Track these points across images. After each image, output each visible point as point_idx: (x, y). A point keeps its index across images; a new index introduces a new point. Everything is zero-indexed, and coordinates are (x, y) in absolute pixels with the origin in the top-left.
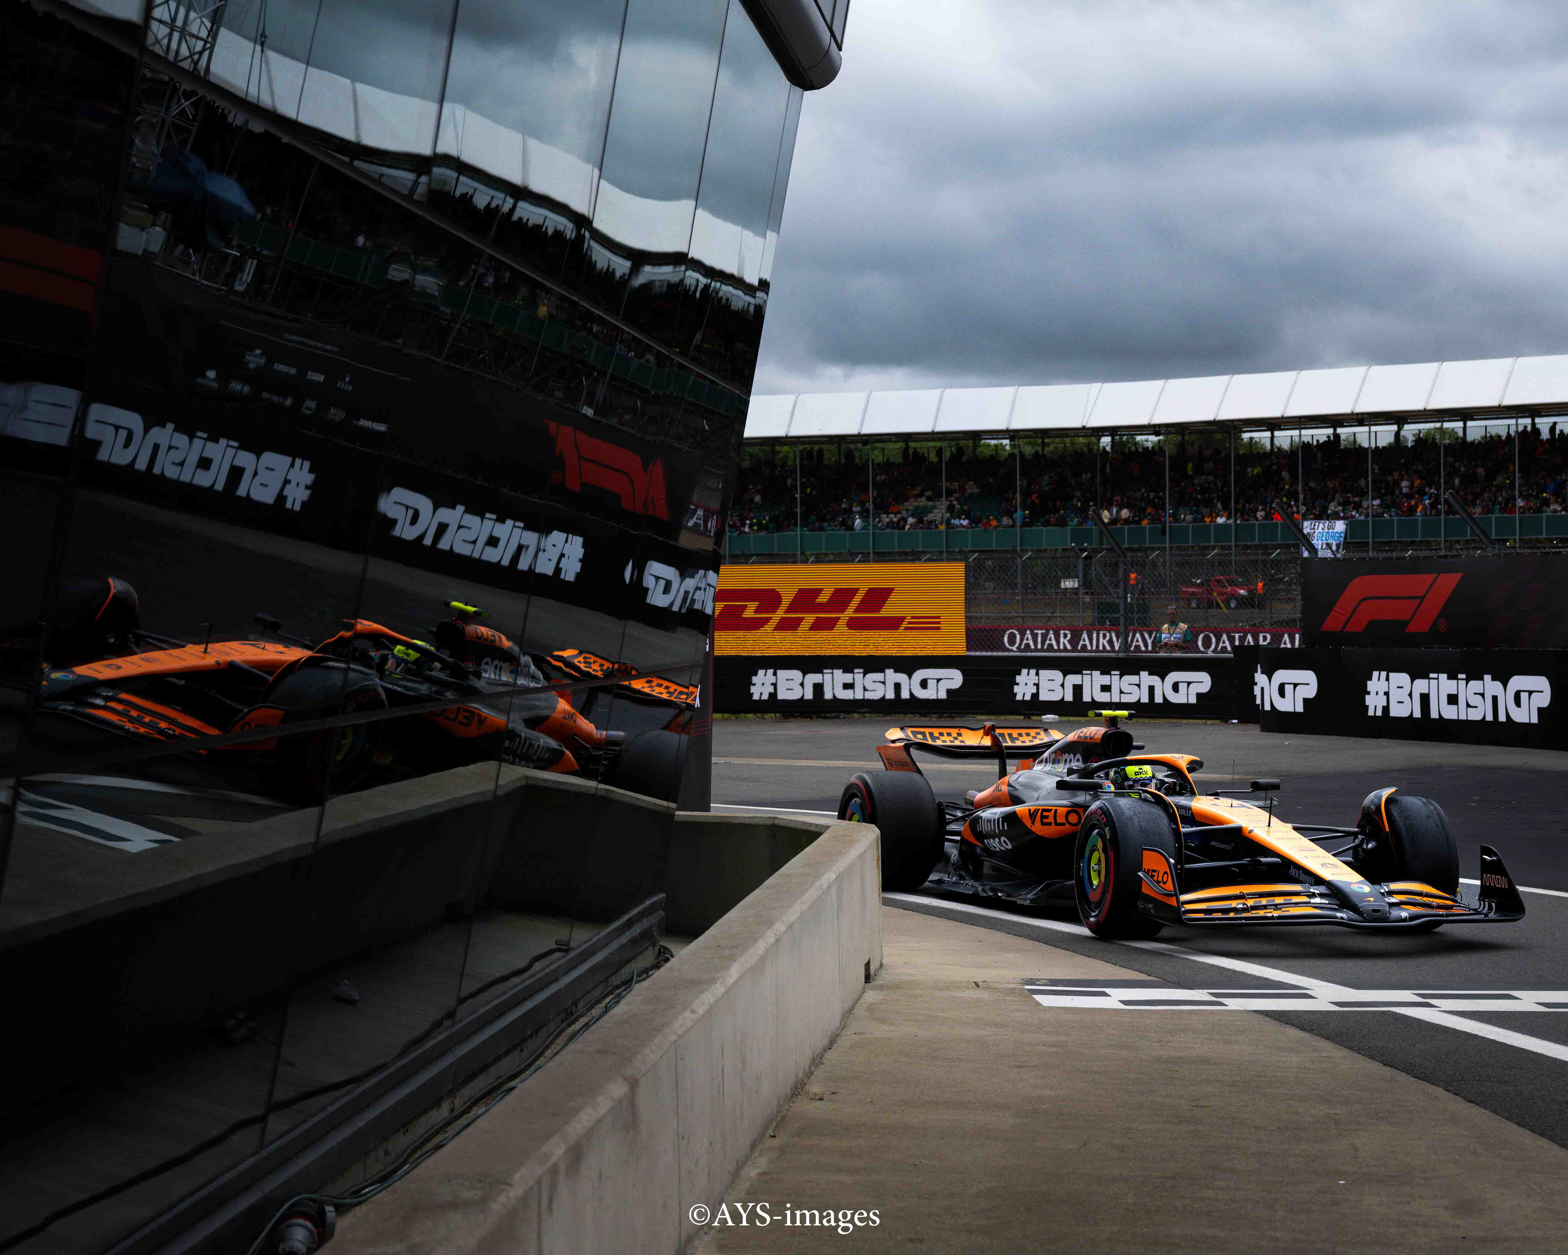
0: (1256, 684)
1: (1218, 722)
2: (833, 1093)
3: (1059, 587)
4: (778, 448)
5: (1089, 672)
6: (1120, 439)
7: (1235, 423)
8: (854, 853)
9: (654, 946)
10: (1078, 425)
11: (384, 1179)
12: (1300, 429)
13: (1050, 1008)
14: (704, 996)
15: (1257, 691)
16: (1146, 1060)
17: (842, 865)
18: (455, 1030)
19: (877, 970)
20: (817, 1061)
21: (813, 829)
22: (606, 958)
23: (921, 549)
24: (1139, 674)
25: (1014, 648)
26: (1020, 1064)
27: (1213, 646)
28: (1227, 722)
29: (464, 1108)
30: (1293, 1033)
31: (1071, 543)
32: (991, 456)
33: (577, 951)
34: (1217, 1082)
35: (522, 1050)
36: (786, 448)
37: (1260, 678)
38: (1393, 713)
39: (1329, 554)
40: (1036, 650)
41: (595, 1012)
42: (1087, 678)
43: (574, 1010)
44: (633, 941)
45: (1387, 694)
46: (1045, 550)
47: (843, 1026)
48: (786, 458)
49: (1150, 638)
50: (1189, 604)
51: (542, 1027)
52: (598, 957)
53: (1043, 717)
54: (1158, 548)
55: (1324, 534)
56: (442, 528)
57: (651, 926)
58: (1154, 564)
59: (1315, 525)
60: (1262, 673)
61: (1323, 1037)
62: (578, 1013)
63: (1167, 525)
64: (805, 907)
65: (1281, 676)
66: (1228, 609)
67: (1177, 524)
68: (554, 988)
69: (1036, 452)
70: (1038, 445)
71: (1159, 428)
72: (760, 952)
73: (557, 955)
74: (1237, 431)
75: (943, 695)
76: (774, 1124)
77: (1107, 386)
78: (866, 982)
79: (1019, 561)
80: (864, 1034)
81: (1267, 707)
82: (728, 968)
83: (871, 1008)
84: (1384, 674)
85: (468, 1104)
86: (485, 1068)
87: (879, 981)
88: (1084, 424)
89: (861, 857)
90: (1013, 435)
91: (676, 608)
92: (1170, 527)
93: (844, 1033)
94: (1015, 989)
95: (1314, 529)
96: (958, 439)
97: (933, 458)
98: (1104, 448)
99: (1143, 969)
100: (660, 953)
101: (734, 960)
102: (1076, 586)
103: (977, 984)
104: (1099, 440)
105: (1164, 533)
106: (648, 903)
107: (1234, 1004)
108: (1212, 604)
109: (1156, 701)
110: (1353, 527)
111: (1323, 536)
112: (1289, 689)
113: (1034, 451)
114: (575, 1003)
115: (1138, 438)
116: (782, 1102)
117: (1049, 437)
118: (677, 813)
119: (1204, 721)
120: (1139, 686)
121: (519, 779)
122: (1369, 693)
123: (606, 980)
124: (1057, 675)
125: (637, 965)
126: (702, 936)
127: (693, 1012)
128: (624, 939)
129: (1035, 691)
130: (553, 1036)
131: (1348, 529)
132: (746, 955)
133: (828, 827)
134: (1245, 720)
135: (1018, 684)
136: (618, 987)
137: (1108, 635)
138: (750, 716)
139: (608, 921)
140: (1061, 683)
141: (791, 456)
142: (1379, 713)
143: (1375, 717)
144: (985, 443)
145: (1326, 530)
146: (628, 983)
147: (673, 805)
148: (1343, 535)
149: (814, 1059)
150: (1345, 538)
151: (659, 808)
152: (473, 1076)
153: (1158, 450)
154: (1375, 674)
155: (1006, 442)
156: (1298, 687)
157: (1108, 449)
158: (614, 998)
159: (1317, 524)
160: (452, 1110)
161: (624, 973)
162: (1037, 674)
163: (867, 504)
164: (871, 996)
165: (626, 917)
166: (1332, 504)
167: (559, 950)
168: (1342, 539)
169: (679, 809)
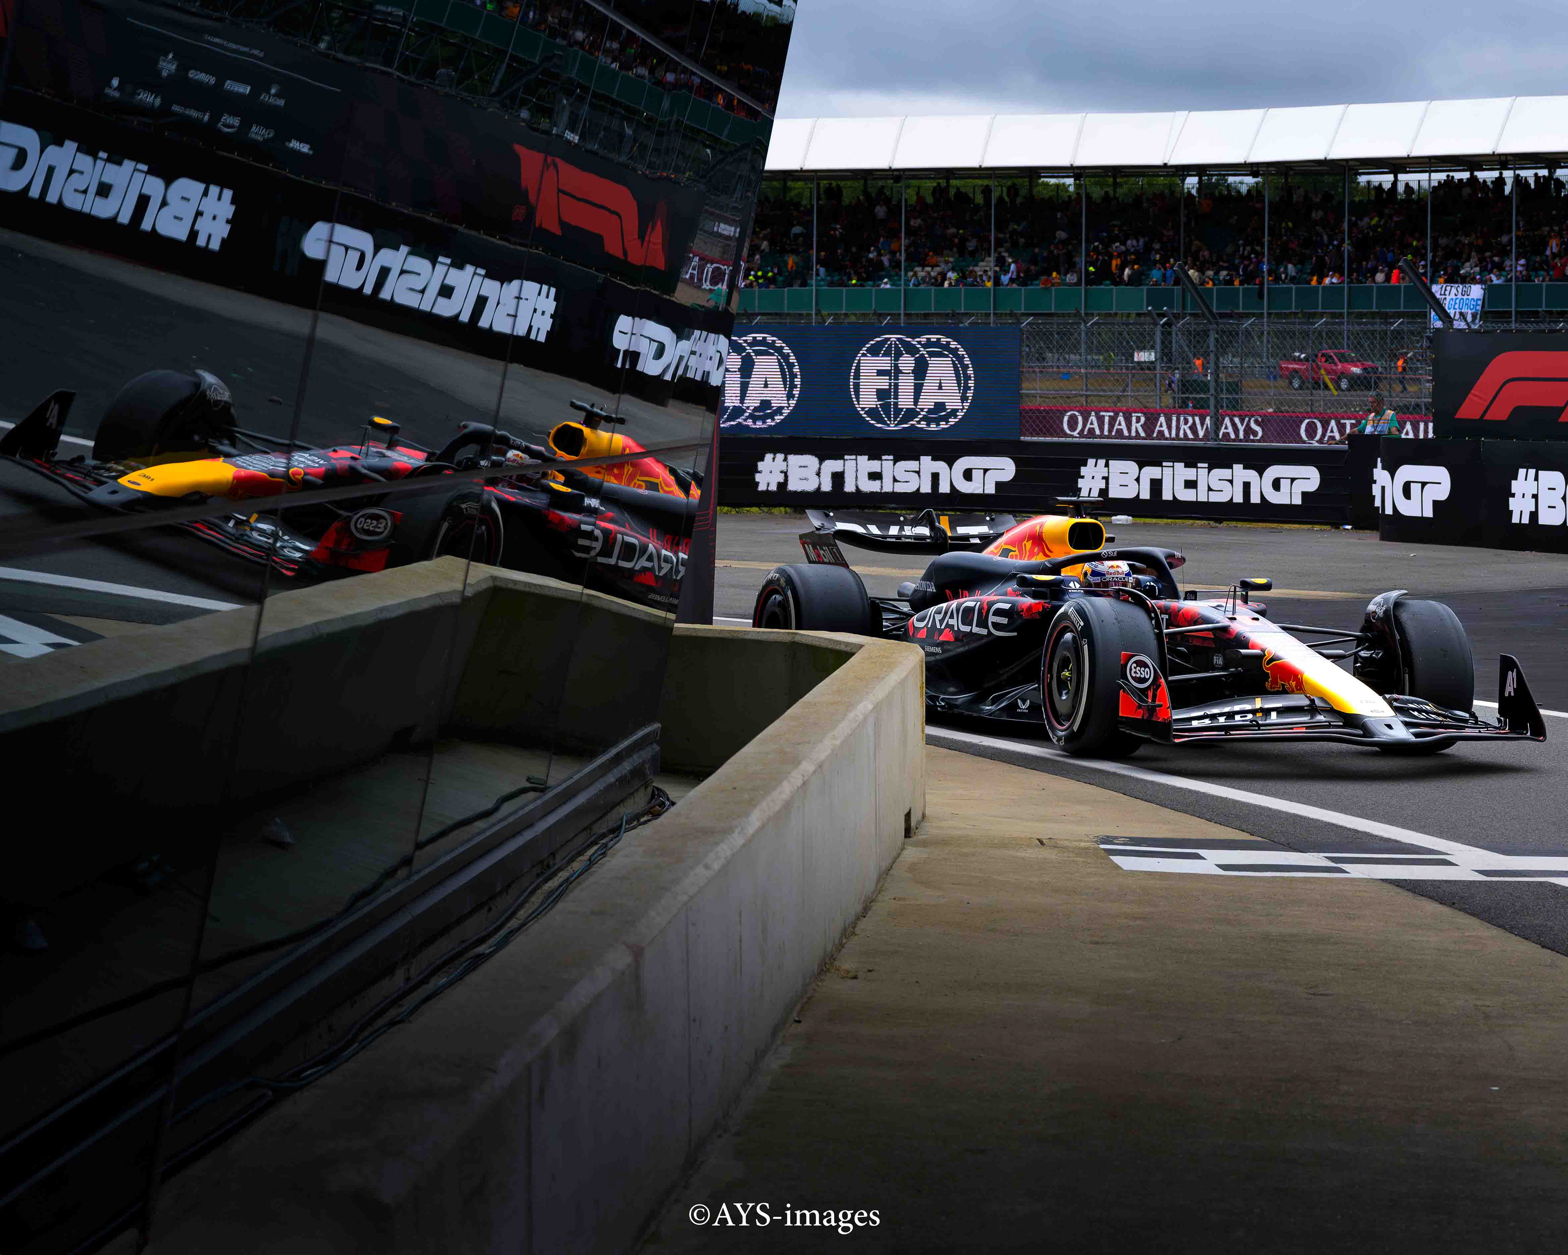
0: (1375, 482)
1: (1328, 527)
2: (870, 971)
3: (1133, 361)
4: (790, 184)
5: (1171, 464)
6: (1208, 180)
7: (1350, 163)
8: (894, 678)
9: (646, 787)
10: (1158, 162)
11: (329, 1060)
12: (1430, 172)
13: (1133, 873)
14: (719, 849)
15: (1376, 490)
16: (1251, 937)
17: (880, 692)
18: (411, 883)
19: (919, 823)
20: (849, 931)
21: (843, 648)
22: (590, 800)
23: (963, 311)
24: (1232, 468)
25: (1075, 434)
26: (1096, 939)
27: (1318, 437)
28: (1338, 528)
29: (421, 977)
30: (1432, 907)
31: (1147, 307)
32: (1050, 198)
33: (555, 791)
34: (1340, 965)
35: (490, 910)
36: (800, 184)
37: (1380, 475)
38: (1542, 520)
39: (1462, 325)
40: (1102, 436)
41: (577, 865)
42: (1168, 472)
43: (551, 863)
44: (622, 781)
45: (1535, 497)
46: (1116, 314)
47: (879, 890)
48: (800, 195)
49: (1242, 425)
50: (1291, 383)
51: (513, 882)
52: (580, 799)
53: (1114, 518)
54: (1253, 315)
55: (1458, 301)
56: (384, 272)
57: (644, 762)
58: (1248, 333)
59: (1446, 290)
60: (1383, 468)
61: (1468, 913)
62: (556, 867)
63: (1266, 286)
64: (838, 742)
65: (1407, 472)
66: (1336, 390)
67: (1277, 286)
68: (528, 835)
69: (1106, 193)
70: (1109, 186)
71: (1258, 167)
72: (784, 796)
73: (531, 795)
74: (1353, 172)
75: (991, 489)
76: (798, 1007)
77: (1194, 114)
78: (906, 837)
79: (1082, 326)
80: (904, 899)
81: (1389, 511)
82: (747, 814)
83: (913, 868)
84: (1532, 472)
85: (426, 973)
86: (445, 931)
87: (920, 836)
88: (1166, 162)
89: (902, 683)
90: (1078, 172)
91: (668, 377)
92: (1269, 289)
93: (880, 898)
94: (1087, 848)
95: (1445, 295)
96: (1009, 177)
97: (979, 199)
98: (1189, 193)
99: (1244, 827)
100: (653, 796)
101: (755, 806)
102: (1153, 358)
103: (1041, 842)
104: (1183, 181)
105: (1261, 296)
106: (640, 734)
107: (1356, 871)
108: (1318, 384)
109: (1252, 501)
110: (1491, 292)
111: (1456, 303)
112: (1415, 489)
113: (1103, 193)
114: (553, 855)
115: (1231, 179)
116: (808, 980)
117: (1122, 177)
118: (676, 625)
119: (1310, 526)
120: (1231, 481)
121: (486, 579)
122: (1513, 495)
123: (589, 828)
124: (1131, 467)
125: (627, 810)
126: (713, 776)
127: (707, 867)
128: (611, 778)
129: (1103, 486)
130: (526, 894)
131: (1487, 296)
132: (769, 798)
133: (861, 646)
134: (1359, 526)
135: (1083, 477)
136: (604, 836)
137: (1190, 419)
138: (755, 509)
139: (592, 755)
140: (1136, 477)
141: (807, 193)
142: (1526, 520)
143: (1520, 525)
144: (1043, 182)
145: (1460, 296)
146: (616, 831)
147: (672, 616)
148: (1480, 303)
149: (845, 930)
150: (1483, 306)
151: (653, 619)
152: (430, 941)
153: (1255, 193)
154: (1522, 472)
155: (1070, 181)
156: (1427, 486)
157: (1194, 192)
158: (599, 848)
159: (1448, 288)
160: (408, 979)
161: (612, 819)
162: (1107, 465)
163: (898, 254)
164: (912, 854)
165: (613, 751)
166: (1468, 264)
167: (534, 789)
168: (1479, 308)
169: (677, 621)
